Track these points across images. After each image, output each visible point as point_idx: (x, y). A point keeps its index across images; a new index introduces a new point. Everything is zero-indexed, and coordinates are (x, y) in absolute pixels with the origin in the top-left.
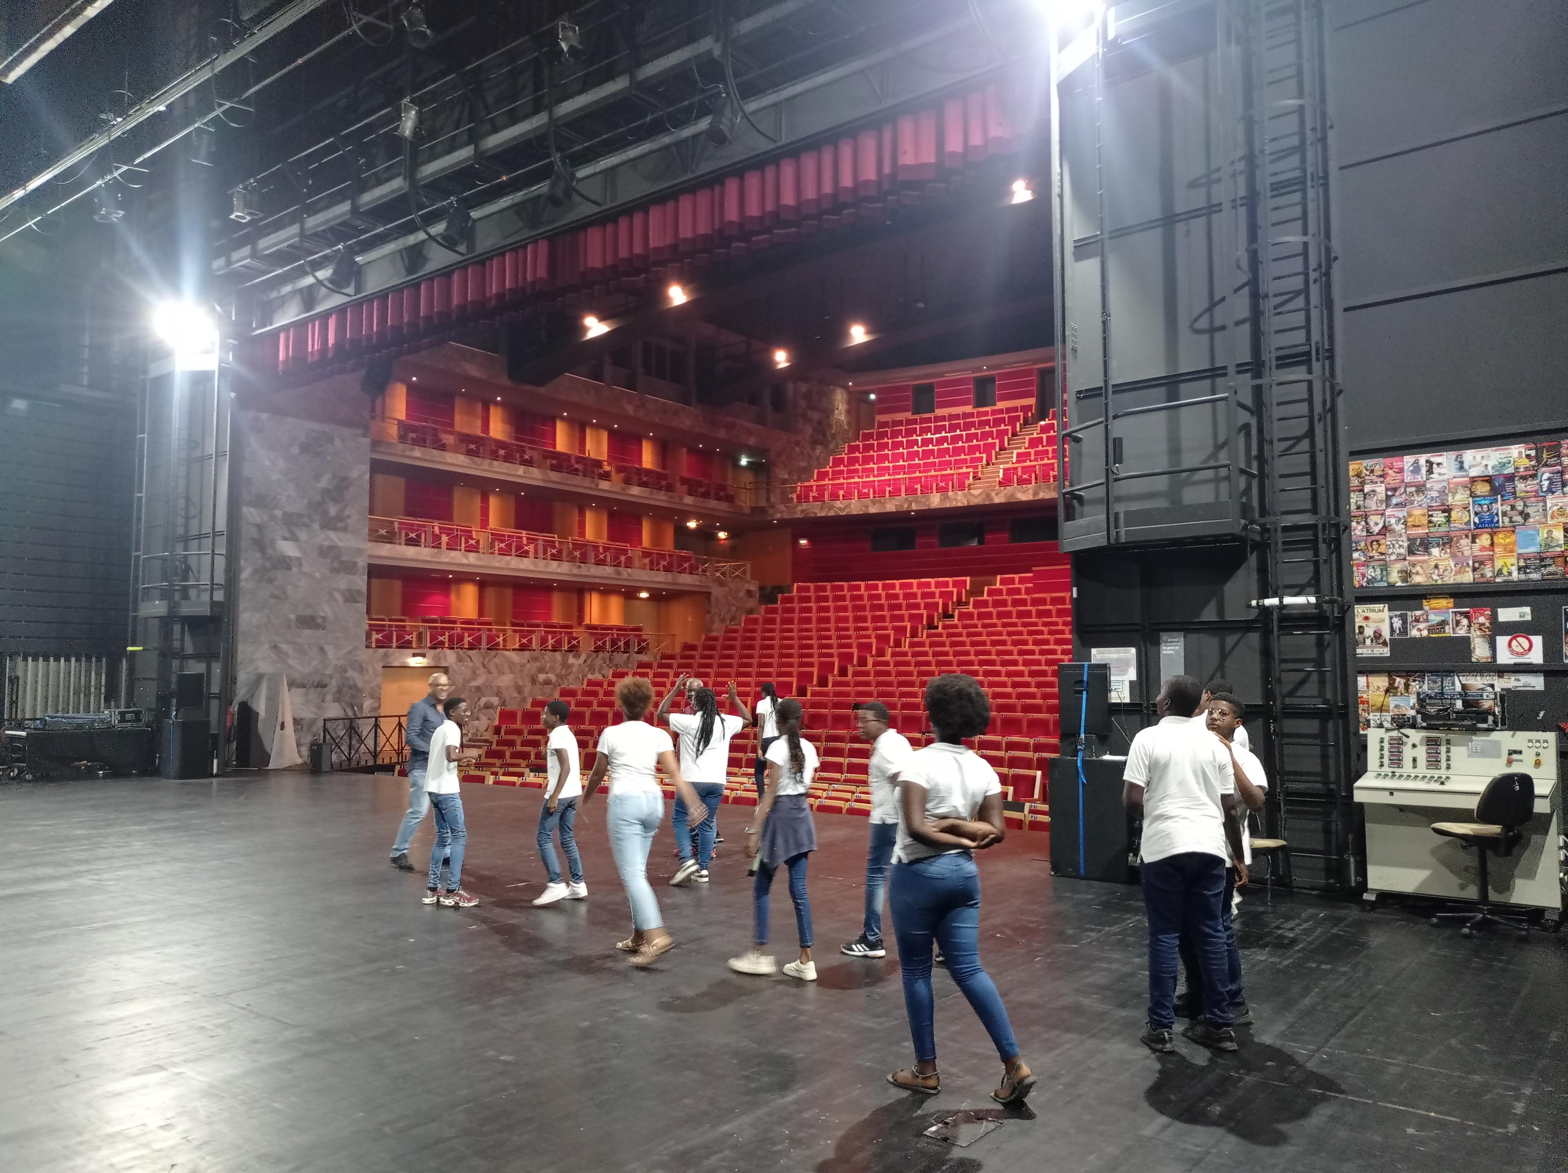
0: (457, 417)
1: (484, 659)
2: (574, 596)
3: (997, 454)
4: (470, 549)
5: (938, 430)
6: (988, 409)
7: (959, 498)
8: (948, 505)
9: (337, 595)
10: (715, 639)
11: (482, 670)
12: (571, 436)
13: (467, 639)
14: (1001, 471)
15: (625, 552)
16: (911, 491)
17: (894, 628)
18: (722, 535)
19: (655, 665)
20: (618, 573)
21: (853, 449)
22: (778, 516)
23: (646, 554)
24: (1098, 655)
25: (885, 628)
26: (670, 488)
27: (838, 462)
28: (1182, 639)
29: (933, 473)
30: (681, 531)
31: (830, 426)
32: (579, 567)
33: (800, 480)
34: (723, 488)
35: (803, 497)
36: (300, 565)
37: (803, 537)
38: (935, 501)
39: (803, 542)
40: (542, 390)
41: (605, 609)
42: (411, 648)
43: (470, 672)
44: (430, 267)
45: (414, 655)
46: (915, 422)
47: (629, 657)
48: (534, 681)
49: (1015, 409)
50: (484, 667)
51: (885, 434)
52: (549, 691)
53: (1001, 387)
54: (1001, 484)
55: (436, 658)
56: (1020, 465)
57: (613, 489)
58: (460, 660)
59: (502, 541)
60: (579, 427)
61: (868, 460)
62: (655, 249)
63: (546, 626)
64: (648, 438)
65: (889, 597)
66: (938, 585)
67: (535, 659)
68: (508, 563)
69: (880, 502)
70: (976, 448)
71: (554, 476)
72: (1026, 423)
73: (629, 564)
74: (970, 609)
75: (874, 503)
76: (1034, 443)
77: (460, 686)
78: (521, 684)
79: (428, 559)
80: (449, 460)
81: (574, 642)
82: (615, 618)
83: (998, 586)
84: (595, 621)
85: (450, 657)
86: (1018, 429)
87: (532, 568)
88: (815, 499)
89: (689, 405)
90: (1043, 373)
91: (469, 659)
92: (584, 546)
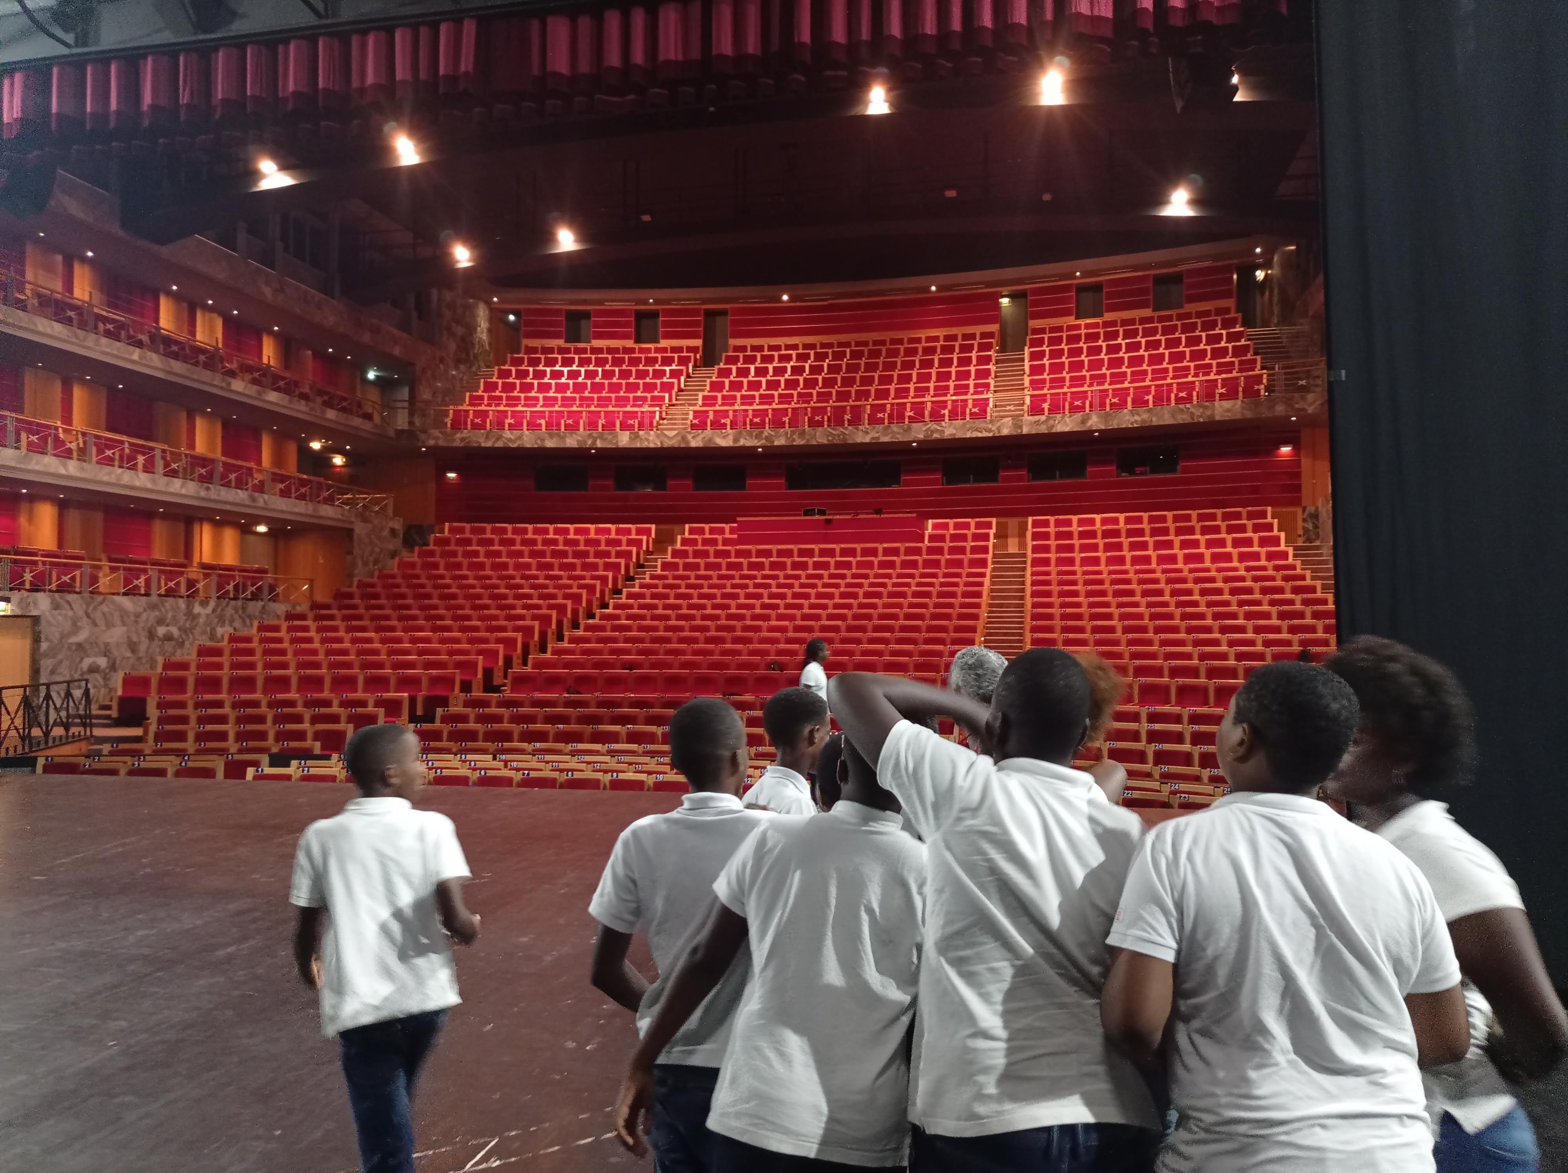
0: (29, 271)
1: (88, 604)
2: (181, 526)
3: (678, 394)
4: (64, 454)
5: (600, 362)
6: (651, 346)
7: (651, 438)
8: (638, 445)
10: (372, 585)
11: (85, 620)
12: (178, 318)
13: (57, 579)
14: (690, 414)
15: (251, 473)
16: (591, 425)
18: (339, 460)
20: (254, 500)
21: (505, 374)
22: (432, 442)
23: (273, 478)
25: (583, 577)
26: (306, 398)
27: (491, 387)
29: (611, 409)
30: (304, 452)
31: (473, 344)
32: (208, 489)
33: (447, 402)
34: (357, 403)
35: (458, 423)
37: (451, 471)
38: (624, 439)
39: (452, 475)
40: (164, 251)
41: (217, 545)
43: (70, 623)
46: (568, 350)
47: (264, 607)
48: (151, 635)
49: (682, 349)
50: (88, 616)
51: (538, 361)
52: (170, 649)
54: (693, 427)
55: (20, 603)
56: (709, 409)
57: (247, 392)
58: (56, 606)
59: (107, 447)
60: (189, 307)
61: (527, 387)
63: (153, 564)
64: (271, 333)
65: (568, 542)
66: (620, 531)
67: (153, 607)
68: (119, 477)
70: (653, 387)
72: (698, 365)
73: (260, 488)
74: (670, 558)
76: (716, 386)
77: (56, 642)
78: (135, 639)
79: (13, 464)
80: (41, 328)
81: (195, 586)
82: (229, 558)
83: (688, 535)
84: (206, 559)
85: (42, 603)
86: (690, 371)
87: (149, 485)
88: (475, 426)
89: (333, 297)
90: (710, 314)
91: (67, 606)
92: (203, 461)
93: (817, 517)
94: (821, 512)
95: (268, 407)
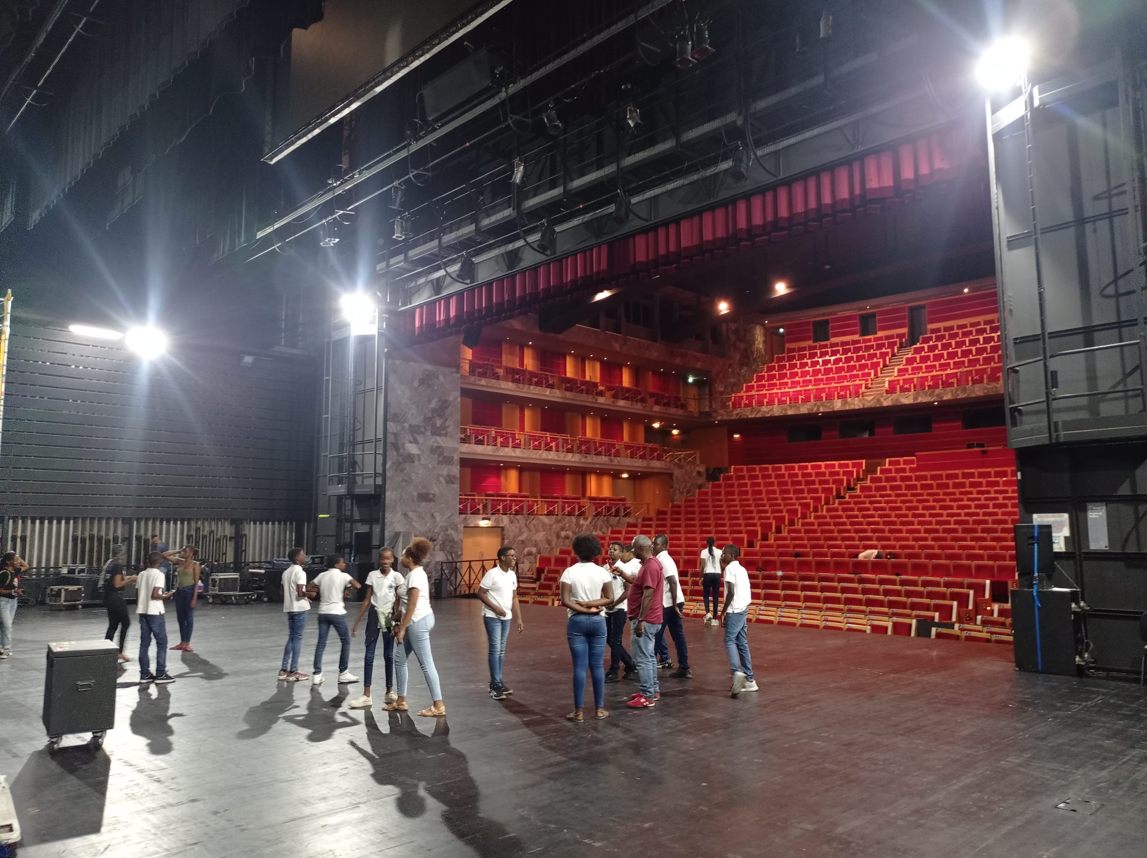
0: (504, 358)
1: (527, 521)
2: (580, 477)
3: (882, 370)
4: (516, 446)
5: (834, 353)
6: (871, 337)
7: (856, 403)
8: (847, 408)
9: (442, 479)
10: (679, 506)
11: (525, 529)
12: (576, 367)
13: (514, 508)
14: (887, 383)
15: (613, 446)
16: (818, 398)
17: (812, 498)
18: (675, 432)
19: (640, 525)
20: (611, 461)
21: (771, 369)
22: (720, 418)
23: (627, 447)
24: (1039, 519)
25: (805, 498)
26: (643, 401)
27: (760, 378)
28: (1104, 507)
29: (833, 385)
30: (649, 429)
31: (752, 353)
32: (586, 457)
33: (733, 391)
34: (678, 399)
35: (737, 404)
36: (420, 459)
37: (737, 433)
38: (838, 405)
39: (736, 436)
40: (561, 336)
41: (599, 486)
42: (479, 514)
43: (517, 530)
44: (524, 264)
45: (484, 519)
46: (815, 348)
47: (619, 520)
48: (558, 536)
49: (892, 337)
50: (527, 526)
51: (793, 357)
53: (881, 321)
54: (887, 392)
55: (496, 521)
56: (902, 378)
57: (606, 402)
58: (512, 522)
59: (535, 440)
60: (581, 360)
61: (783, 376)
62: (685, 248)
63: (563, 499)
64: (626, 366)
65: (804, 475)
66: (840, 466)
67: (559, 521)
68: (541, 455)
69: (795, 406)
70: (865, 366)
71: (568, 394)
72: (901, 346)
73: (617, 454)
74: (868, 483)
75: (791, 408)
76: (910, 361)
77: (512, 540)
78: (550, 538)
79: (491, 453)
80: (503, 386)
81: (583, 509)
82: (606, 493)
83: (887, 466)
84: (594, 494)
85: (505, 520)
86: (896, 351)
87: (556, 458)
88: (746, 406)
89: (656, 342)
90: (912, 309)
91: (516, 521)
92: (587, 442)
93: (976, 449)
94: (979, 446)
95: (619, 409)
